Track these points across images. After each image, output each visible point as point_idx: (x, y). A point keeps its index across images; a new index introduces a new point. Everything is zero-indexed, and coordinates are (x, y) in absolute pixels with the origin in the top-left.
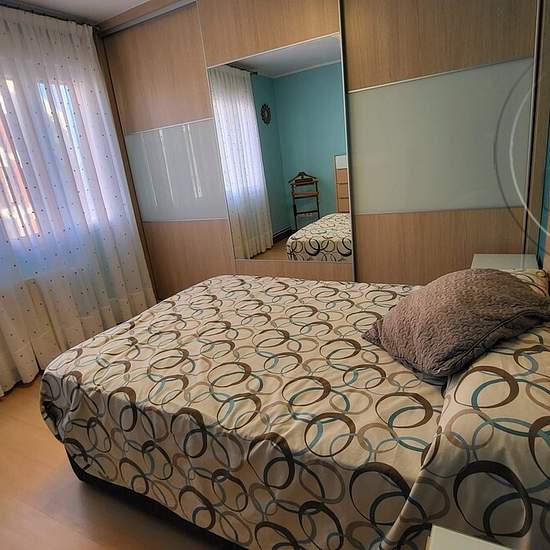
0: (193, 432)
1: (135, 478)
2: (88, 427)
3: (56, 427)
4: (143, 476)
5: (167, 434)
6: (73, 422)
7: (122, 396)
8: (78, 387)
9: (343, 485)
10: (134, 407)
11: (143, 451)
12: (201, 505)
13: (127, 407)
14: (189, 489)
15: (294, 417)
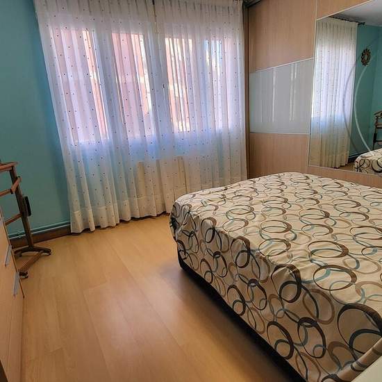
0: (243, 251)
1: (207, 272)
2: (189, 236)
3: (175, 232)
4: (211, 272)
5: (228, 250)
6: (182, 231)
7: (209, 222)
8: (189, 213)
9: (333, 313)
10: (214, 229)
11: (214, 257)
12: (239, 299)
13: (210, 229)
14: (234, 286)
15: (311, 261)
